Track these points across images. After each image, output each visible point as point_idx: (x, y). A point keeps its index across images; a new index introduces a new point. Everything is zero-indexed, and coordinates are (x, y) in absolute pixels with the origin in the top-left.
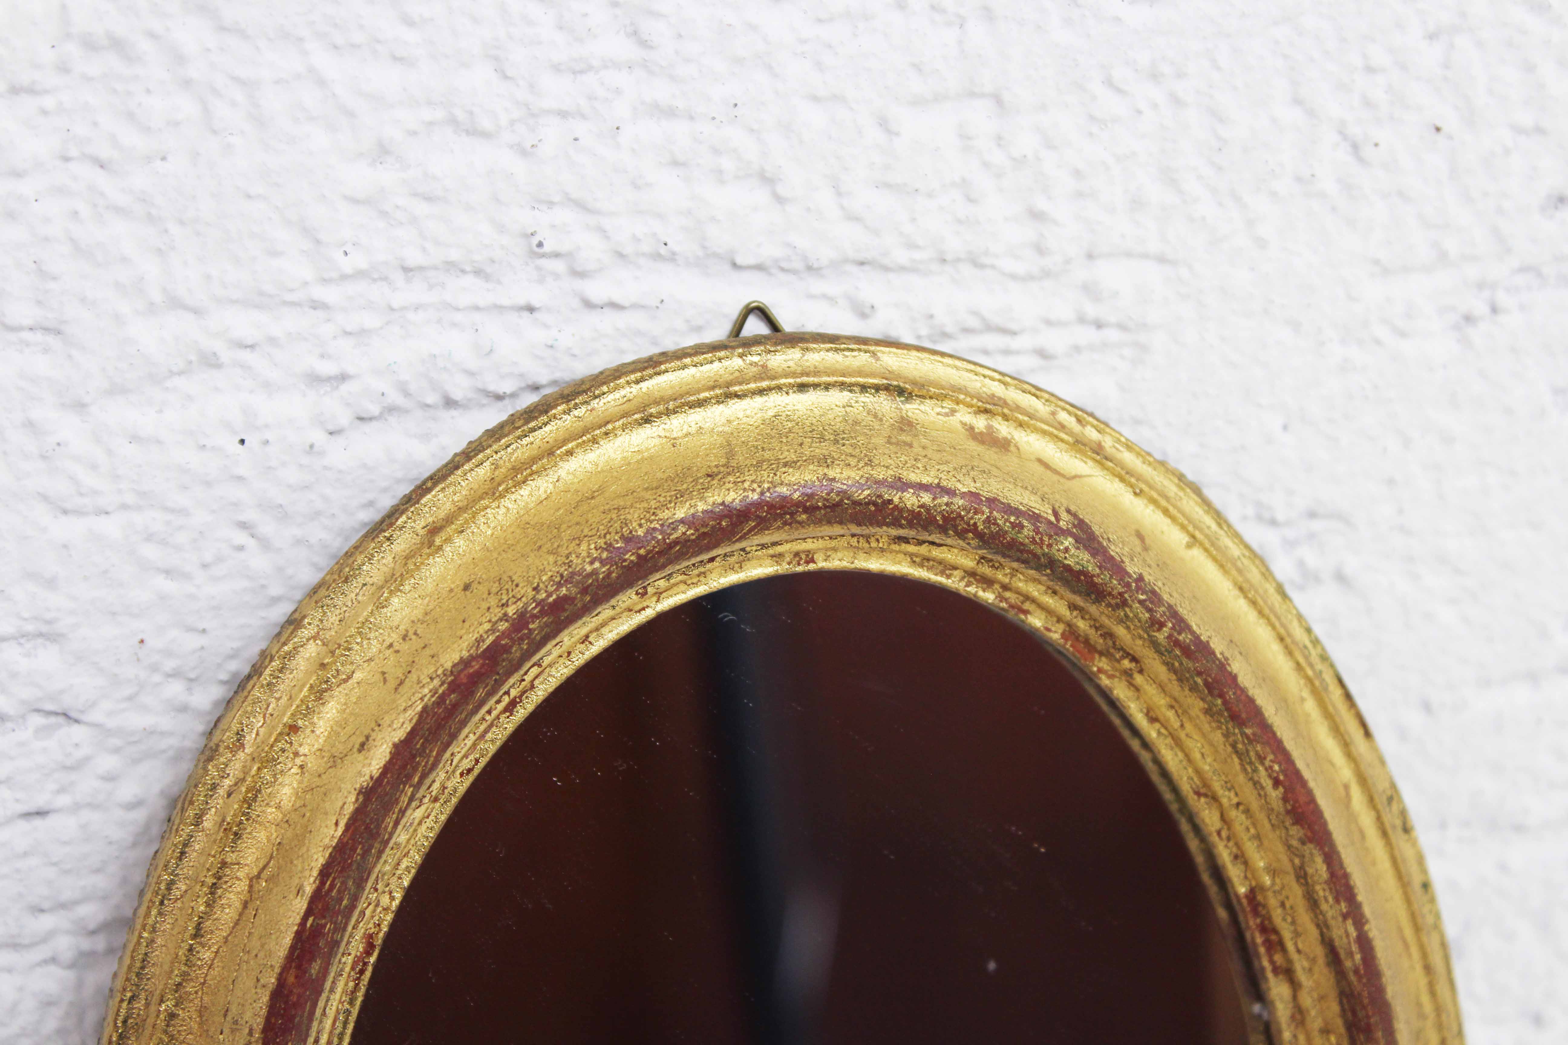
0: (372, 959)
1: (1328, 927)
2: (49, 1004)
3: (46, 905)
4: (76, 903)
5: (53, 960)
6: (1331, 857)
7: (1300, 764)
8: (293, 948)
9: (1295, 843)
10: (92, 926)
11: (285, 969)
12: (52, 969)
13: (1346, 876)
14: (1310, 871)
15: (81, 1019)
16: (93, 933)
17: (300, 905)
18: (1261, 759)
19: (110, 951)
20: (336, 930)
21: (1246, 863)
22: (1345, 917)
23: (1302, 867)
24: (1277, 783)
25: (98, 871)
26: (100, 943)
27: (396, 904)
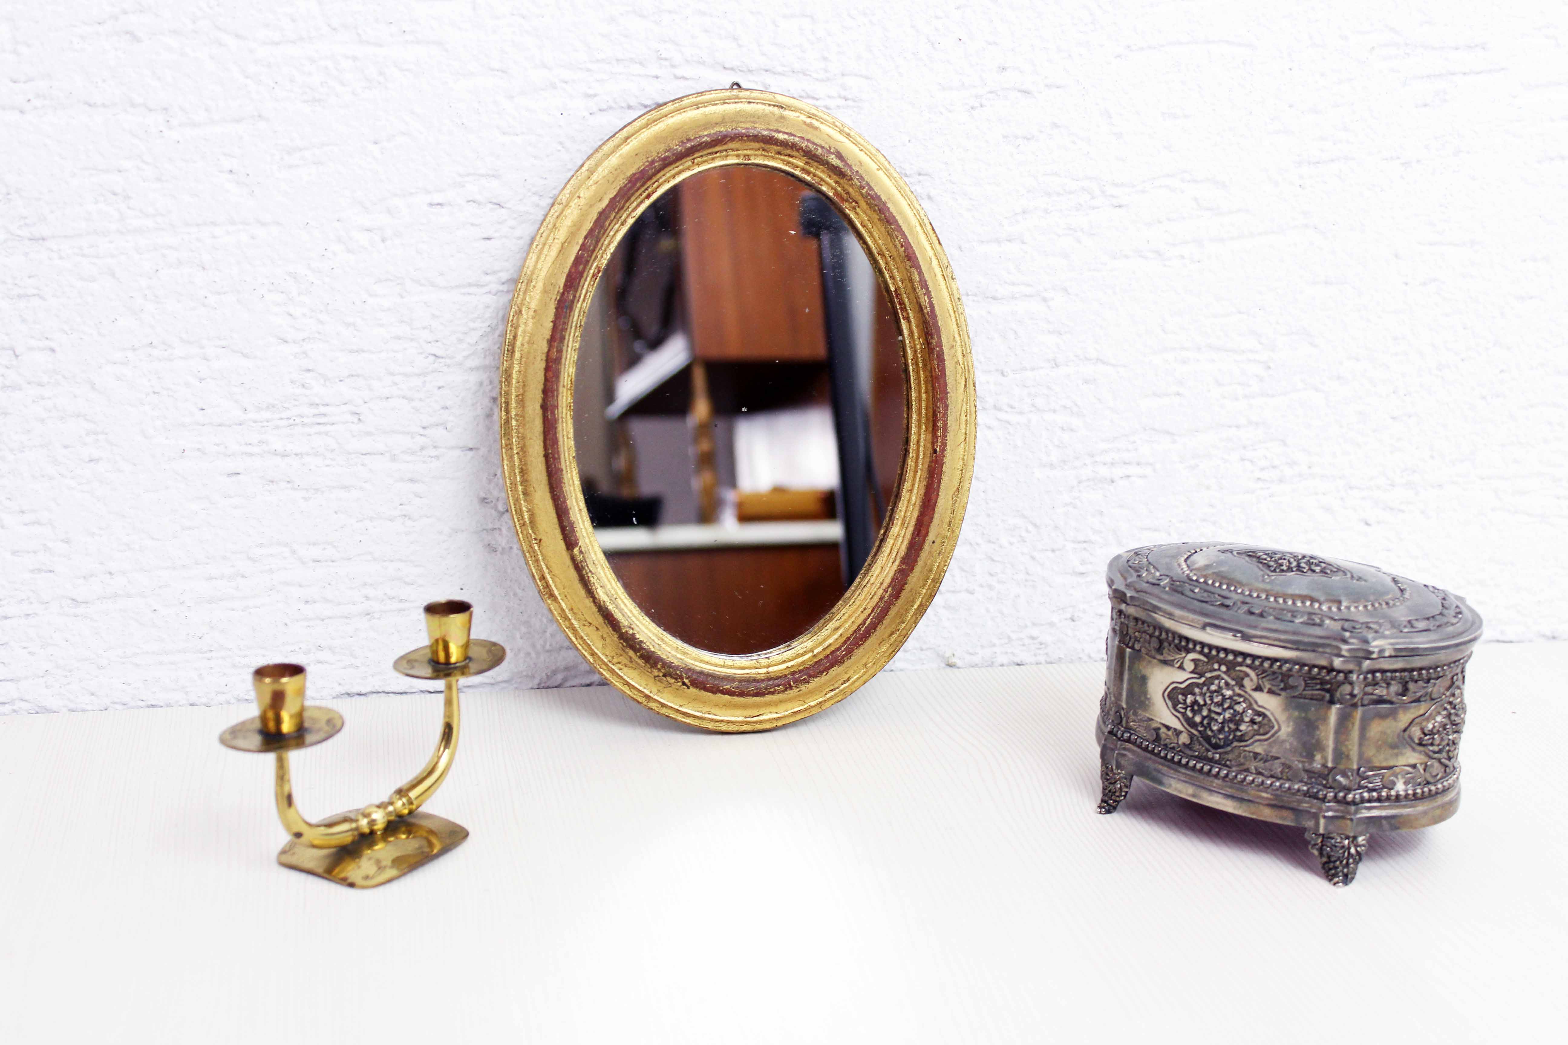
0: (600, 275)
1: (919, 298)
2: (488, 307)
3: (489, 272)
4: (499, 271)
5: (490, 292)
6: (920, 273)
7: (910, 241)
8: (574, 260)
9: (908, 267)
10: (503, 280)
11: (571, 267)
12: (489, 295)
13: (925, 281)
14: (913, 278)
15: (498, 314)
16: (503, 284)
17: (578, 247)
18: (897, 237)
19: (508, 292)
20: (588, 256)
21: (894, 279)
22: (925, 295)
23: (910, 276)
24: (902, 246)
25: (506, 261)
26: (505, 288)
27: (608, 257)
